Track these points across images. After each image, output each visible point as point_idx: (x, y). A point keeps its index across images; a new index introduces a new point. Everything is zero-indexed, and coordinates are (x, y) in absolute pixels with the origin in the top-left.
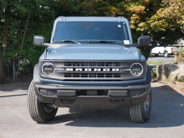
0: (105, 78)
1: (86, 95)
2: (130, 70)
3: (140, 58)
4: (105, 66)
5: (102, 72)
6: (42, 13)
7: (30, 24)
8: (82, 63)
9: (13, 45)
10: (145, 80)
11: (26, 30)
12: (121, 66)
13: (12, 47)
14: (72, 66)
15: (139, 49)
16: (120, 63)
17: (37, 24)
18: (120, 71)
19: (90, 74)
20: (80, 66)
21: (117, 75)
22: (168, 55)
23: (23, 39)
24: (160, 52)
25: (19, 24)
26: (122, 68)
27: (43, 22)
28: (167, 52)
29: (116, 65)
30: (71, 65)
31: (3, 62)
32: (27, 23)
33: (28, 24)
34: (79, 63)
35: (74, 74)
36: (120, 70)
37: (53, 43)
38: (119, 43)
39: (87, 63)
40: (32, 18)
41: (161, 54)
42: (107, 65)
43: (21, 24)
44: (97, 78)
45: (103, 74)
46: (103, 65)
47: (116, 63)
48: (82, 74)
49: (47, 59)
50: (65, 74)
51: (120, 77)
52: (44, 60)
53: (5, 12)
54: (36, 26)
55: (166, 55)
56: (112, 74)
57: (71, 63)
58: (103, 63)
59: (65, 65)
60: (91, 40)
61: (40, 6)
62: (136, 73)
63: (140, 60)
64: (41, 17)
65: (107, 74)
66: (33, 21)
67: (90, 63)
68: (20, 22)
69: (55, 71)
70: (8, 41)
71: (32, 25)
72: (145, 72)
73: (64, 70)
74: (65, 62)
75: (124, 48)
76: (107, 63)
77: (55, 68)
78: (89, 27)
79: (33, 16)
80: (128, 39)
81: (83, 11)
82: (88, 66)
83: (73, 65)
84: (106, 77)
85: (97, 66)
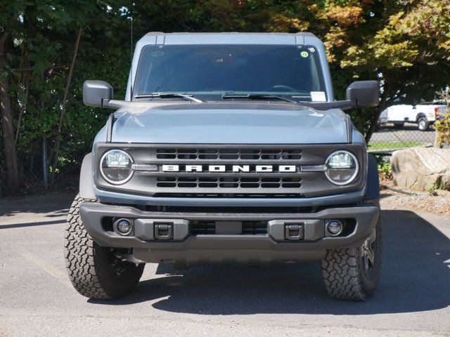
0: (260, 190)
1: (214, 233)
2: (325, 168)
3: (351, 138)
4: (260, 160)
5: (252, 174)
6: (114, 25)
7: (84, 51)
8: (202, 150)
9: (43, 104)
10: (362, 193)
11: (73, 65)
12: (301, 160)
13: (41, 107)
14: (176, 159)
15: (348, 115)
16: (299, 150)
17: (100, 52)
18: (299, 173)
19: (222, 179)
20: (197, 160)
21: (290, 181)
22: (428, 126)
23: (67, 89)
24: (406, 119)
25: (57, 51)
26: (303, 165)
27: (115, 46)
28: (424, 118)
29: (290, 157)
30: (173, 157)
31: (18, 143)
32: (77, 49)
33: (79, 52)
34: (194, 150)
35: (180, 179)
36: (298, 168)
37: (131, 101)
38: (297, 100)
39: (215, 150)
40: (89, 36)
41: (409, 122)
42: (264, 157)
43: (62, 50)
44: (239, 190)
45: (257, 179)
46: (257, 157)
47: (290, 151)
48: (201, 179)
49: (112, 141)
50: (159, 178)
51: (298, 186)
52: (106, 143)
53: (22, 21)
54: (98, 54)
55: (422, 126)
56: (278, 179)
57: (173, 150)
58: (256, 151)
59: (159, 157)
60: (229, 92)
61: (109, 8)
62: (341, 177)
63: (351, 143)
64: (109, 34)
65: (265, 179)
66: (90, 44)
67: (222, 150)
68: (59, 46)
69: (134, 171)
70: (31, 92)
71: (87, 52)
72: (363, 173)
73: (156, 169)
74: (159, 150)
75: (312, 113)
76: (264, 151)
77: (134, 163)
78: (222, 60)
79: (90, 33)
80: (323, 89)
81: (212, 20)
82: (218, 160)
83: (180, 157)
84: (263, 186)
85: (239, 160)
